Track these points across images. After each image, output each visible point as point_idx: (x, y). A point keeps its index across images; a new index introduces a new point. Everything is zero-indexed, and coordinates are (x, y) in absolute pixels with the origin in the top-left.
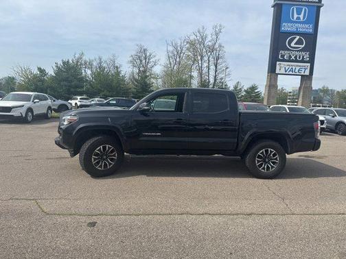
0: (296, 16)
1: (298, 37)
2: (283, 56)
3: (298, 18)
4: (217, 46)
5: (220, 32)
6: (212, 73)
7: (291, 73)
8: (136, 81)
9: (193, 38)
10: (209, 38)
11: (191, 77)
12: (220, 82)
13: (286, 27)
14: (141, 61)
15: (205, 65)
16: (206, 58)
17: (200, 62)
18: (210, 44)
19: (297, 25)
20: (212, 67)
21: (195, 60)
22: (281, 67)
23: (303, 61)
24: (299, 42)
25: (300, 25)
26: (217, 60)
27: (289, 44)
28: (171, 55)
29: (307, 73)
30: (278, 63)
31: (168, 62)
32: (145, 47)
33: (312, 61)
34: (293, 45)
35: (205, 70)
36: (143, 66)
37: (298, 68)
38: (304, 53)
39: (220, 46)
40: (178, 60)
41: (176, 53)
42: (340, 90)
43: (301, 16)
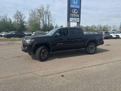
0: (74, 2)
1: (75, 10)
2: (71, 16)
3: (75, 3)
4: (48, 12)
5: (49, 7)
6: (47, 21)
7: (74, 21)
8: (19, 24)
9: (39, 8)
10: (45, 9)
11: (40, 23)
12: (51, 25)
13: (72, 6)
14: (18, 17)
15: (45, 18)
16: (45, 16)
17: (43, 17)
18: (46, 11)
19: (75, 5)
20: (47, 19)
21: (41, 17)
22: (71, 19)
23: (77, 17)
24: (76, 11)
25: (76, 6)
26: (49, 16)
27: (73, 12)
28: (31, 14)
29: (79, 21)
30: (70, 18)
31: (30, 17)
32: (20, 11)
33: (80, 17)
34: (74, 12)
35: (45, 20)
36: (19, 19)
37: (76, 20)
38: (77, 15)
39: (49, 12)
40: (34, 16)
41: (33, 14)
42: (85, 26)
43: (76, 3)
